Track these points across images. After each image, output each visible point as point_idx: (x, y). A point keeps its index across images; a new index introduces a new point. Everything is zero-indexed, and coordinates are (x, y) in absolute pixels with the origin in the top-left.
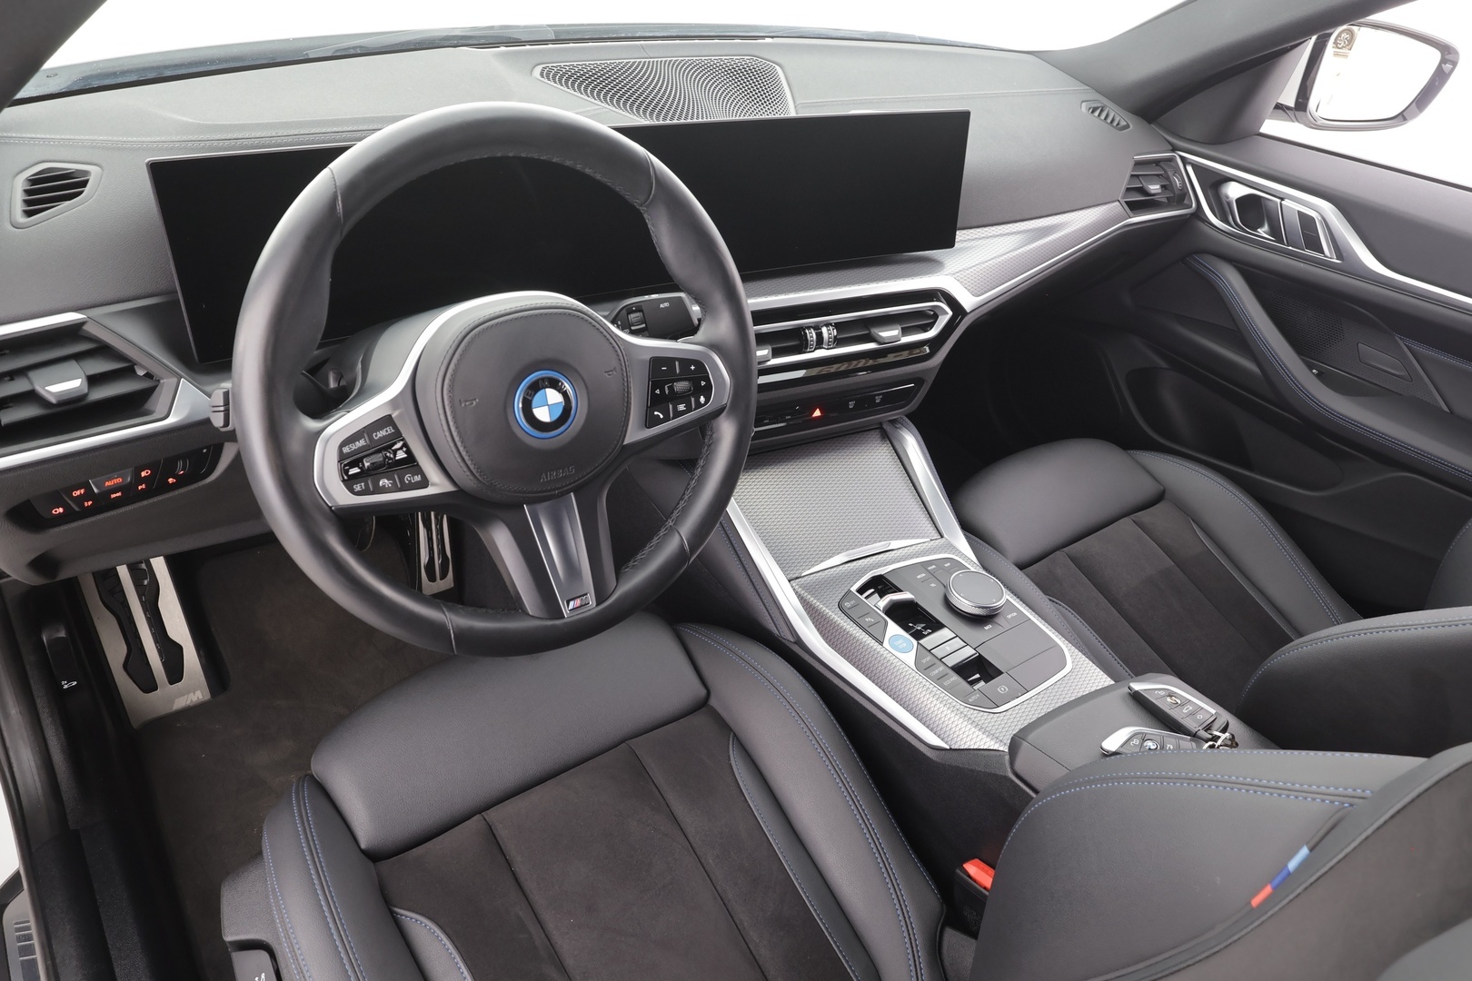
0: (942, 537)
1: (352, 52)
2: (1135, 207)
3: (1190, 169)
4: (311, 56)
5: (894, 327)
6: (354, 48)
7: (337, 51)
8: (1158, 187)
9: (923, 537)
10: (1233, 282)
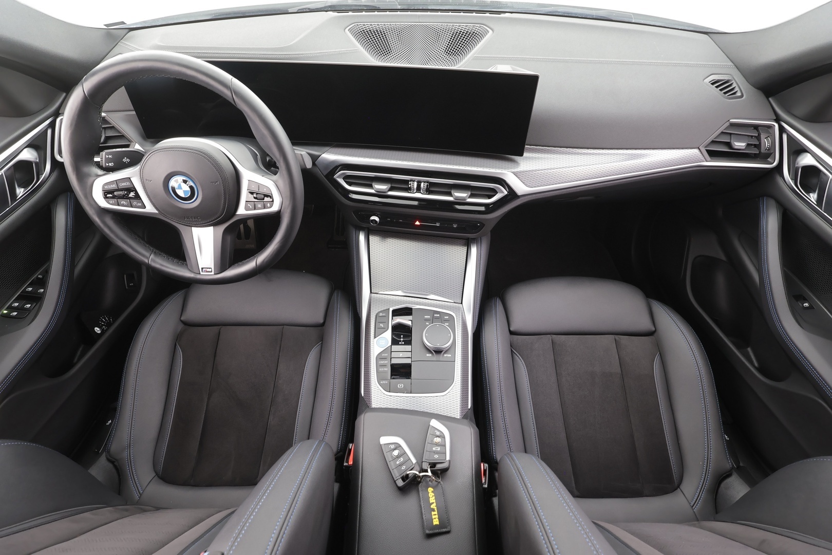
0: (462, 303)
1: (305, 10)
2: (713, 154)
3: (785, 137)
4: (289, 12)
5: (466, 192)
6: (305, 9)
7: (299, 10)
8: (744, 144)
9: (451, 299)
10: (771, 224)
